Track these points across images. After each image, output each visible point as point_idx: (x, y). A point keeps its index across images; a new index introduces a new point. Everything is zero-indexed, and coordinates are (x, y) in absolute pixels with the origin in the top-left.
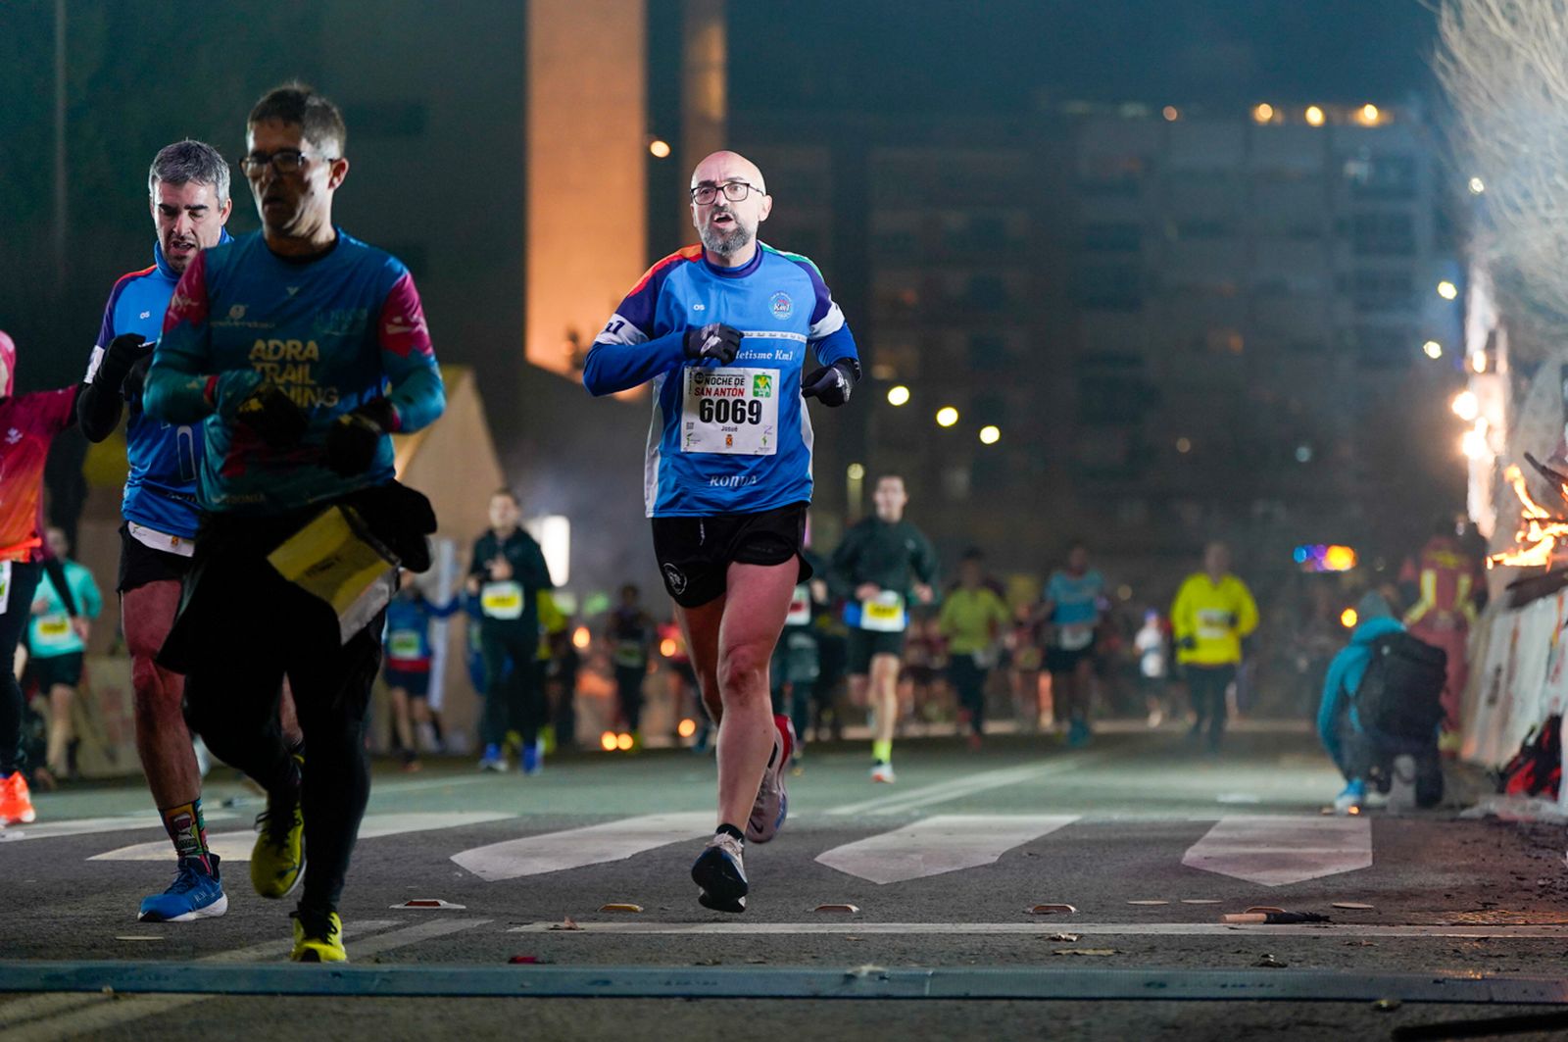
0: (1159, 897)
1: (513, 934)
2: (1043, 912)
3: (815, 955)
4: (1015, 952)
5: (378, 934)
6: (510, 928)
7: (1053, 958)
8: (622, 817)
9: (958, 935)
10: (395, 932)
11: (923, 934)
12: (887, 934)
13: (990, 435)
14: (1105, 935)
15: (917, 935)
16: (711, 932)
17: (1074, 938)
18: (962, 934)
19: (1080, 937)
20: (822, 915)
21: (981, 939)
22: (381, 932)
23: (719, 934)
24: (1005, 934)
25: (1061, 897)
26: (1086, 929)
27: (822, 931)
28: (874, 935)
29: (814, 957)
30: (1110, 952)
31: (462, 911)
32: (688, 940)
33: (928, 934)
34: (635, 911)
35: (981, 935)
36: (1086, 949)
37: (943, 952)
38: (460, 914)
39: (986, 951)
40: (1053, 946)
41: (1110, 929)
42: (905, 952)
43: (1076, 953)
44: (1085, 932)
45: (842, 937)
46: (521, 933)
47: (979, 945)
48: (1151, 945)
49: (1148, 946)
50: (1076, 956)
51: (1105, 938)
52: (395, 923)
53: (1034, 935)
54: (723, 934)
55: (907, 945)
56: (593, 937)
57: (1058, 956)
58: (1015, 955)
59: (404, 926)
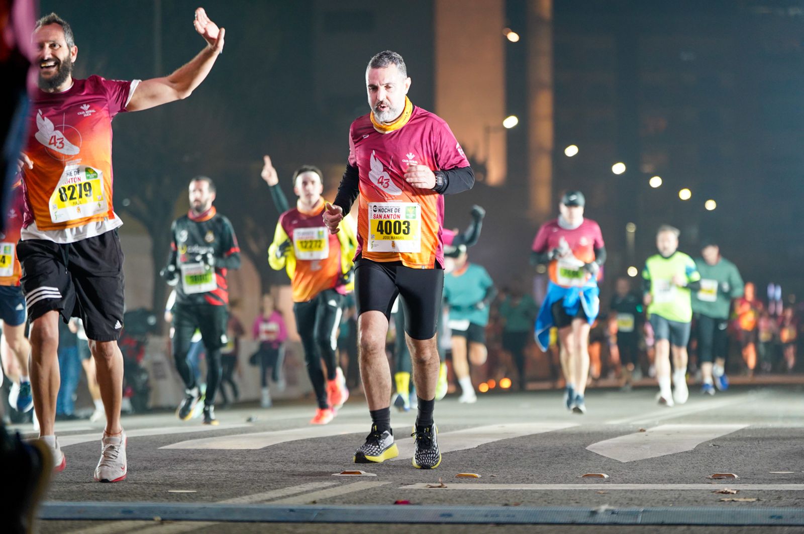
0: (789, 470)
1: (402, 490)
2: (718, 477)
3: (578, 501)
4: (697, 499)
5: (322, 490)
6: (401, 486)
7: (719, 503)
8: (477, 425)
9: (665, 490)
10: (332, 489)
11: (644, 490)
12: (623, 490)
13: (711, 205)
14: (752, 490)
15: (641, 490)
16: (519, 489)
17: (735, 492)
18: (667, 490)
19: (738, 491)
20: (586, 479)
21: (678, 493)
22: (324, 488)
23: (523, 490)
24: (693, 490)
25: (730, 469)
26: (741, 487)
27: (584, 488)
28: (615, 490)
29: (577, 503)
30: (754, 500)
31: (373, 477)
32: (505, 493)
33: (647, 490)
34: (476, 477)
35: (679, 490)
36: (739, 498)
37: (654, 500)
38: (372, 479)
39: (680, 498)
40: (722, 497)
41: (756, 487)
42: (631, 499)
43: (733, 501)
44: (741, 489)
45: (596, 491)
46: (407, 489)
47: (677, 496)
48: (779, 495)
49: (777, 496)
50: (733, 502)
51: (752, 492)
52: (334, 484)
53: (710, 490)
54: (526, 490)
55: (633, 496)
56: (448, 492)
57: (723, 502)
58: (697, 501)
59: (338, 485)
